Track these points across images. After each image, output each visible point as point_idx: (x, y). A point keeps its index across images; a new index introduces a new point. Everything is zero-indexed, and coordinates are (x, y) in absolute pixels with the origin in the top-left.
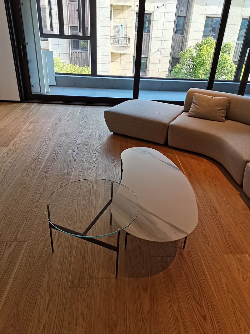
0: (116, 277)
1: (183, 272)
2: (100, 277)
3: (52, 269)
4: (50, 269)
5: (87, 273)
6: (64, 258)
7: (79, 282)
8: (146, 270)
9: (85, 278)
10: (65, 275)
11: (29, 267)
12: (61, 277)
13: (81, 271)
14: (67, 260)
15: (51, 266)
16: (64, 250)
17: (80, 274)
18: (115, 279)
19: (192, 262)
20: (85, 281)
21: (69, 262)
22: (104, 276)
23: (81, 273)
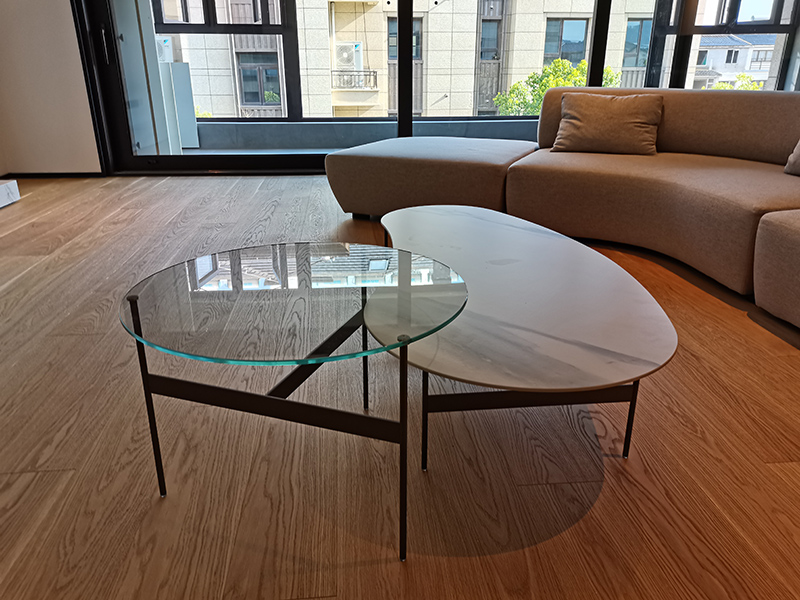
0: (403, 556)
1: (646, 526)
2: (341, 560)
3: (155, 550)
4: (149, 550)
5: (291, 553)
6: (203, 510)
7: (261, 584)
8: (508, 529)
9: (284, 568)
10: (205, 564)
11: (69, 548)
12: (189, 573)
13: (266, 549)
14: (214, 516)
15: (153, 540)
16: (204, 486)
17: (265, 557)
18: (397, 566)
19: (667, 494)
20: (283, 579)
21: (223, 521)
22: (356, 556)
23: (265, 553)
